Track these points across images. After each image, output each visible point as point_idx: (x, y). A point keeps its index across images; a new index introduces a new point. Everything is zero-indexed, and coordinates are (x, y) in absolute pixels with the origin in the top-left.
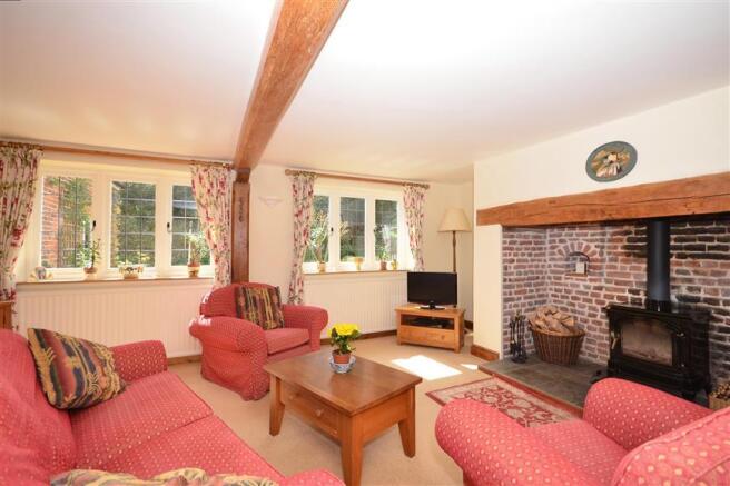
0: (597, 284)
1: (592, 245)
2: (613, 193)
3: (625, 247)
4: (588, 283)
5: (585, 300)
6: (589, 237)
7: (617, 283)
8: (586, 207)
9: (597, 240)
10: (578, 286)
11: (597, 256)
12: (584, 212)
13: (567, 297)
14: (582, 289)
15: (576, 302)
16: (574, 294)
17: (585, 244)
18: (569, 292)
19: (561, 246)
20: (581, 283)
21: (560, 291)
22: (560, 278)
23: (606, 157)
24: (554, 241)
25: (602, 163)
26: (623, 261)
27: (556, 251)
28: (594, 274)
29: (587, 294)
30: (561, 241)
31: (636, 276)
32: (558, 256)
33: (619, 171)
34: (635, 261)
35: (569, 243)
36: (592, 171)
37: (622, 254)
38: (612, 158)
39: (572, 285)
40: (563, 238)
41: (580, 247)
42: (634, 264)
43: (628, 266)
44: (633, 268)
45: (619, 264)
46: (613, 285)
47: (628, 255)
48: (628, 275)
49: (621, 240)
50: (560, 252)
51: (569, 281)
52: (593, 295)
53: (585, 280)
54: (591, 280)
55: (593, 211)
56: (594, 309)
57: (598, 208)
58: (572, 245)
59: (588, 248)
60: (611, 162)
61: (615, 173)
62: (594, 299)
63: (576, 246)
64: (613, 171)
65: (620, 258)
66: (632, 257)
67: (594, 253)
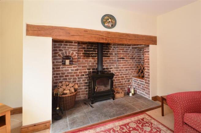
0: (76, 68)
1: (75, 53)
2: (109, 33)
3: (84, 53)
4: (73, 68)
5: (71, 76)
6: (73, 49)
7: (83, 67)
8: (100, 36)
9: (76, 51)
10: (68, 70)
11: (76, 57)
12: (100, 38)
13: (63, 76)
14: (70, 71)
15: (67, 78)
16: (66, 74)
17: (71, 52)
18: (64, 74)
19: (60, 53)
20: (70, 69)
21: (59, 74)
22: (59, 68)
23: (108, 19)
24: (56, 50)
25: (107, 21)
26: (82, 59)
27: (57, 55)
28: (75, 64)
29: (72, 73)
30: (60, 50)
31: (88, 64)
32: (58, 57)
33: (112, 26)
34: (86, 58)
35: (64, 51)
36: (103, 23)
37: (82, 56)
38: (110, 20)
39: (66, 70)
40: (61, 49)
41: (69, 53)
42: (86, 59)
43: (84, 60)
44: (86, 61)
45: (81, 60)
46: (81, 68)
47: (84, 56)
48: (85, 63)
49: (82, 51)
50: (59, 55)
51: (64, 69)
52: (75, 73)
53: (71, 67)
54: (74, 67)
55: (103, 39)
56: (76, 79)
57: (104, 37)
58: (66, 52)
59: (73, 53)
60: (110, 22)
61: (111, 26)
62: (75, 74)
63: (68, 53)
64: (110, 25)
65: (82, 57)
66: (85, 57)
67: (75, 56)
